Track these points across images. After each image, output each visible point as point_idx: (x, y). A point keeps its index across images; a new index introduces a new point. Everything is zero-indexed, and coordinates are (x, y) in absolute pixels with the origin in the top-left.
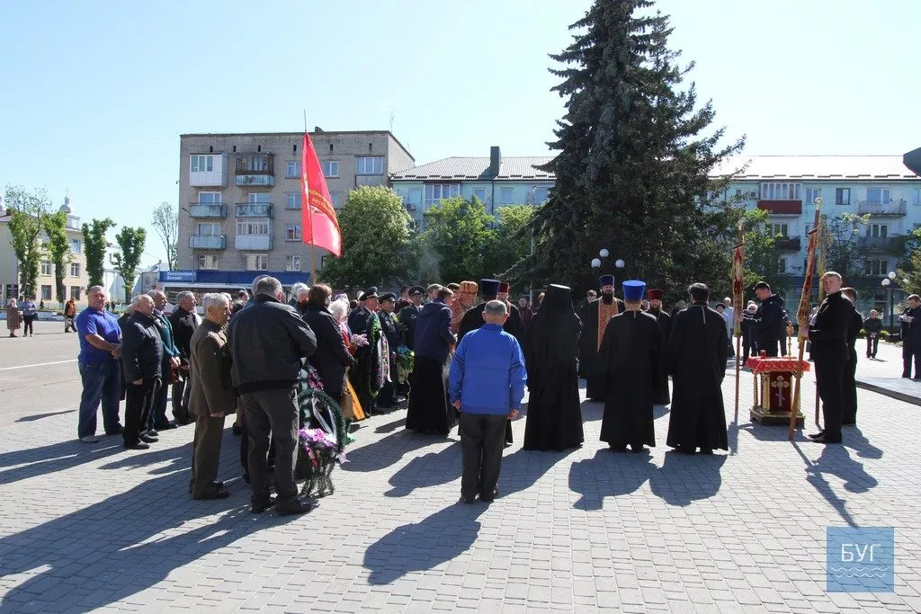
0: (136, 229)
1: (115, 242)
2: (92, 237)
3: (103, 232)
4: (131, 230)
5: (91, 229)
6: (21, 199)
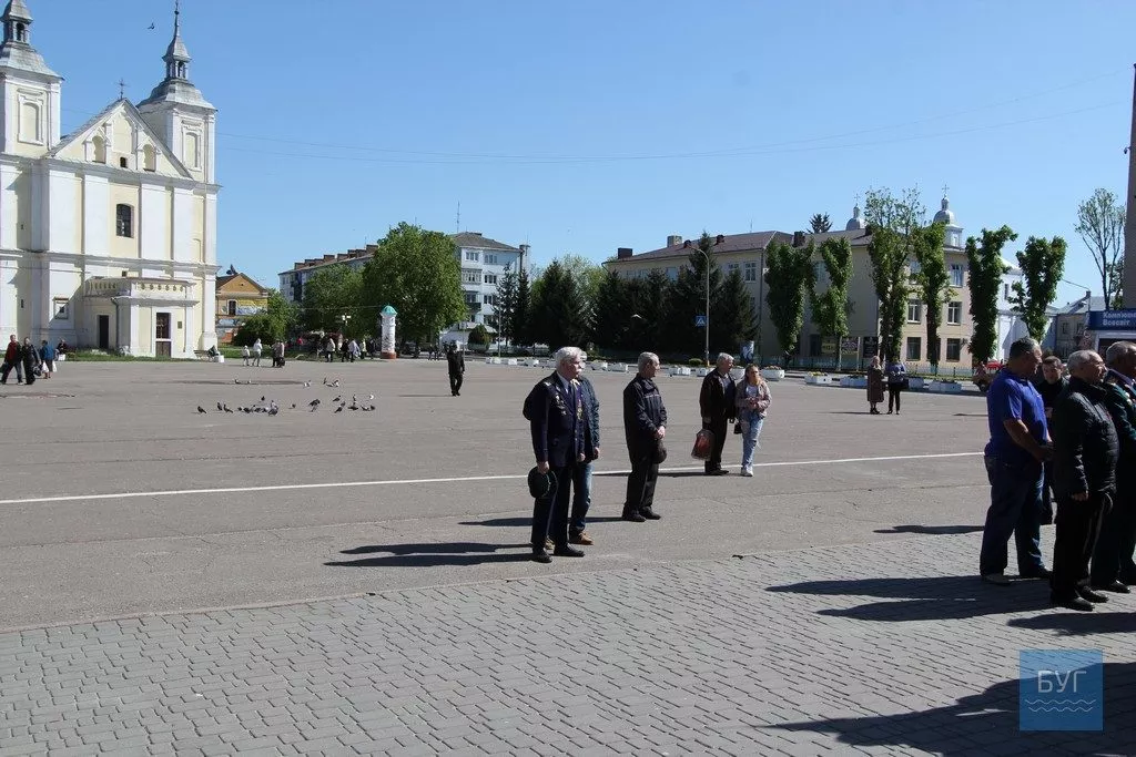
0: (1049, 240)
1: (1015, 265)
2: (980, 258)
3: (997, 249)
4: (1042, 243)
5: (979, 245)
6: (885, 209)
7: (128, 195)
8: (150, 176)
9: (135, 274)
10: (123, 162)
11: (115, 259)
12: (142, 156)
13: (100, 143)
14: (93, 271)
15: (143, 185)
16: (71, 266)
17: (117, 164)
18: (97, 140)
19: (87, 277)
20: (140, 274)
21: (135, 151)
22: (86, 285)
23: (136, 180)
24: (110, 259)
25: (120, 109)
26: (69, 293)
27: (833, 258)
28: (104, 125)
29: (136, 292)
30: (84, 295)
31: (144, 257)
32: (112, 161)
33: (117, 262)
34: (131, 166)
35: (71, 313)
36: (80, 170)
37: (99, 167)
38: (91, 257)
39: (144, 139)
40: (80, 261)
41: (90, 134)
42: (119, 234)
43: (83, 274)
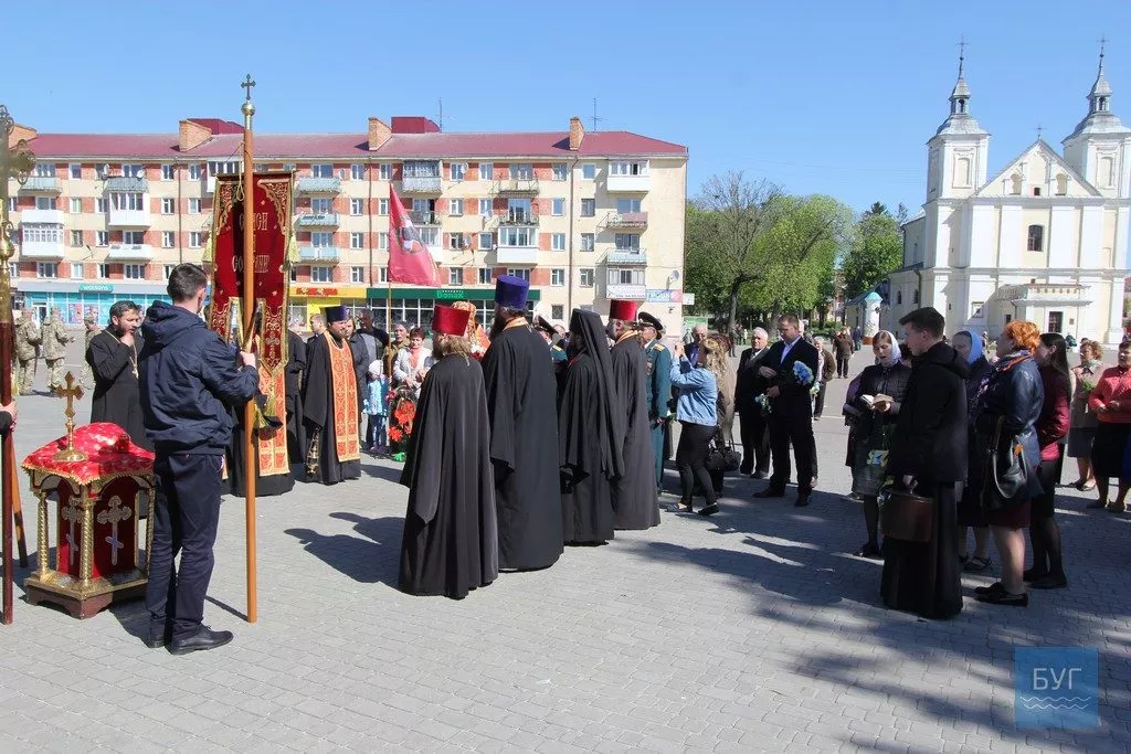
7: (1039, 217)
8: (1062, 199)
9: (1043, 281)
10: (1037, 191)
11: (1025, 270)
12: (1055, 184)
13: (1017, 179)
14: (1005, 280)
15: (1054, 208)
16: (987, 277)
17: (1031, 193)
18: (1015, 177)
19: (1000, 285)
20: (1048, 279)
21: (1048, 181)
22: (999, 291)
23: (1048, 205)
24: (1020, 270)
25: (1037, 148)
26: (985, 298)
28: (1021, 164)
29: (1031, 295)
30: (996, 300)
31: (1051, 266)
32: (1027, 192)
33: (1025, 271)
34: (1044, 194)
35: (986, 314)
36: (998, 203)
37: (1016, 199)
38: (1004, 270)
39: (1057, 169)
40: (995, 273)
41: (1008, 174)
42: (1030, 249)
43: (997, 284)
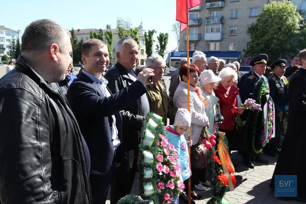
0: (165, 34)
1: (157, 40)
2: (148, 38)
3: (152, 35)
4: (163, 34)
5: (147, 34)
6: (122, 23)
27: (108, 36)
